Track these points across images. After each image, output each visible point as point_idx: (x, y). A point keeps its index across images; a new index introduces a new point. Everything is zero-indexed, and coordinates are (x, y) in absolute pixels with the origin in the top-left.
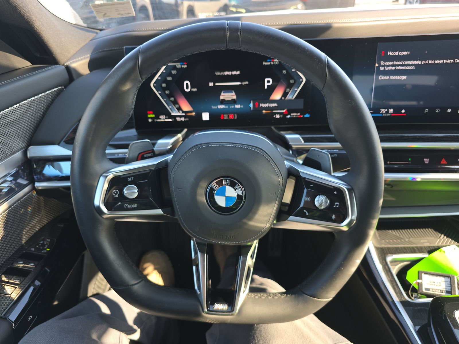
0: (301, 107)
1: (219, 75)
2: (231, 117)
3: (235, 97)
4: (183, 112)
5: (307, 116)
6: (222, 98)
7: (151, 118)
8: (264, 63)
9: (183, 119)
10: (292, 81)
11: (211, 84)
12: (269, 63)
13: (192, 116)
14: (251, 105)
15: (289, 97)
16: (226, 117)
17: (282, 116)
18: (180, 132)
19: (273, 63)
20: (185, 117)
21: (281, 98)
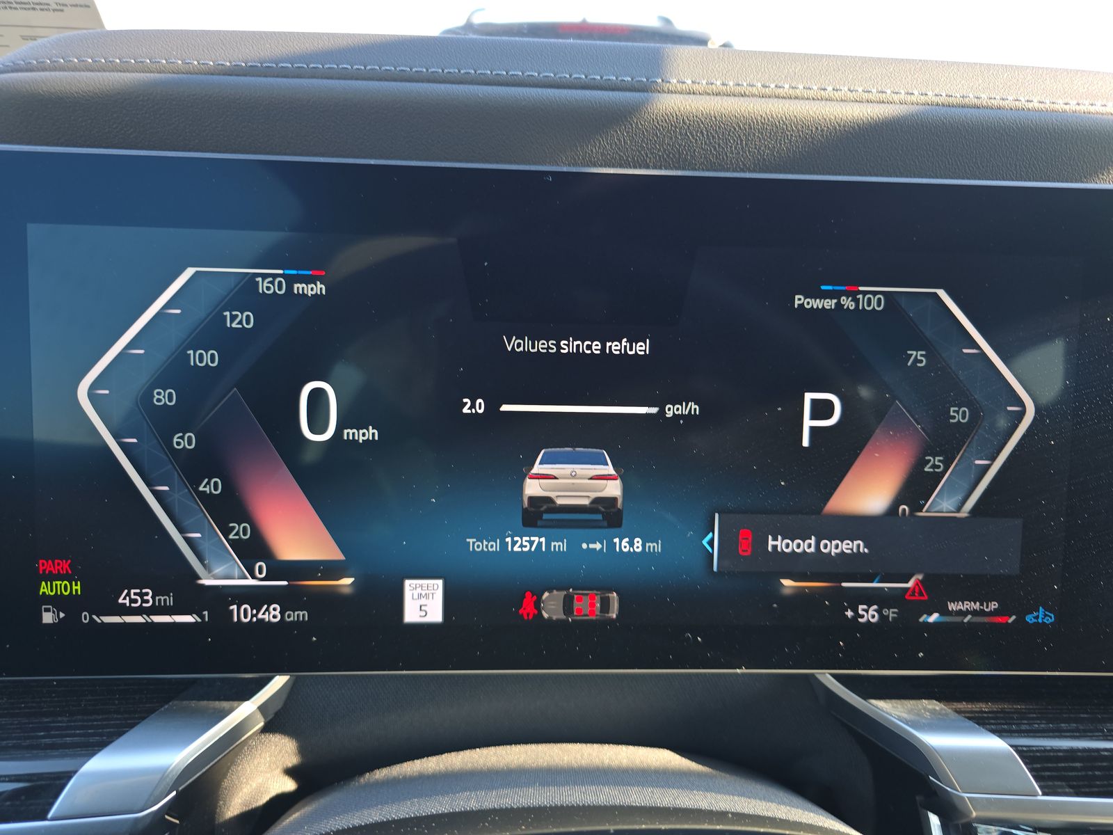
0: (1008, 563)
1: (526, 354)
2: (586, 607)
3: (614, 489)
4: (279, 569)
5: (1041, 616)
6: (532, 488)
7: (57, 602)
8: (799, 300)
9: (272, 614)
10: (959, 415)
11: (475, 407)
12: (829, 304)
13: (333, 597)
14: (713, 541)
15: (941, 504)
16: (552, 607)
17: (891, 613)
18: (246, 692)
19: (857, 301)
20: (286, 599)
21: (892, 510)
